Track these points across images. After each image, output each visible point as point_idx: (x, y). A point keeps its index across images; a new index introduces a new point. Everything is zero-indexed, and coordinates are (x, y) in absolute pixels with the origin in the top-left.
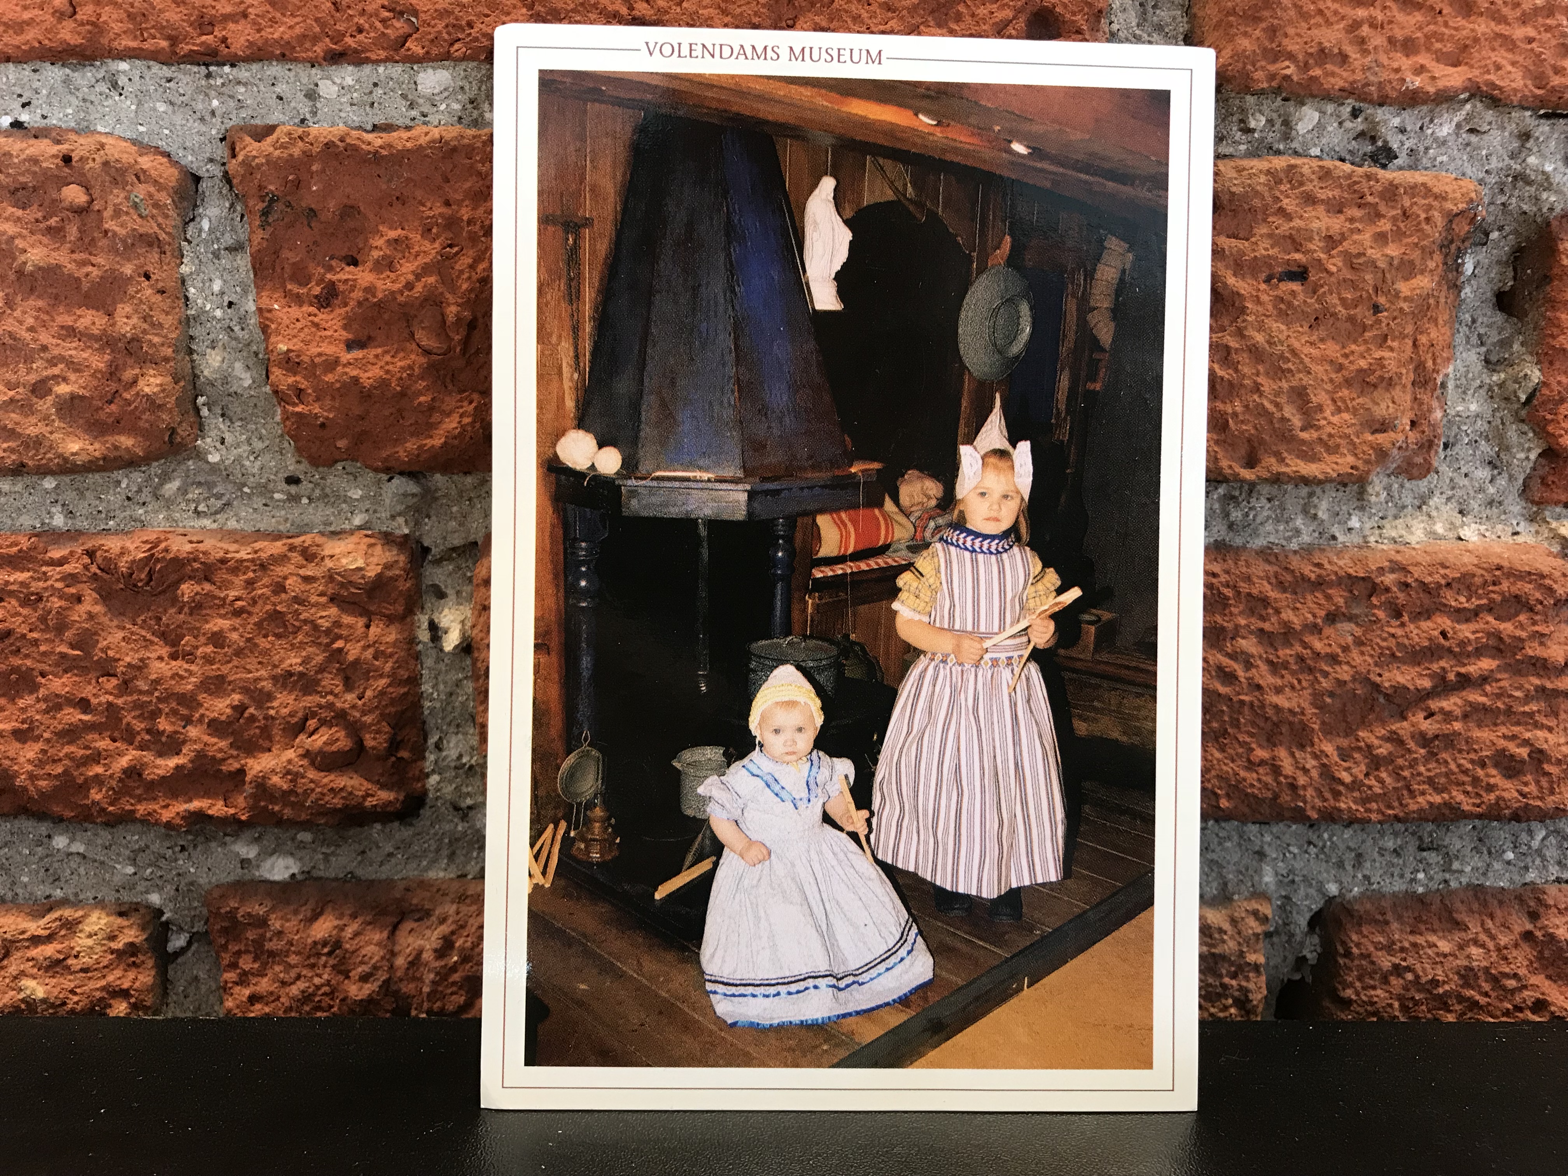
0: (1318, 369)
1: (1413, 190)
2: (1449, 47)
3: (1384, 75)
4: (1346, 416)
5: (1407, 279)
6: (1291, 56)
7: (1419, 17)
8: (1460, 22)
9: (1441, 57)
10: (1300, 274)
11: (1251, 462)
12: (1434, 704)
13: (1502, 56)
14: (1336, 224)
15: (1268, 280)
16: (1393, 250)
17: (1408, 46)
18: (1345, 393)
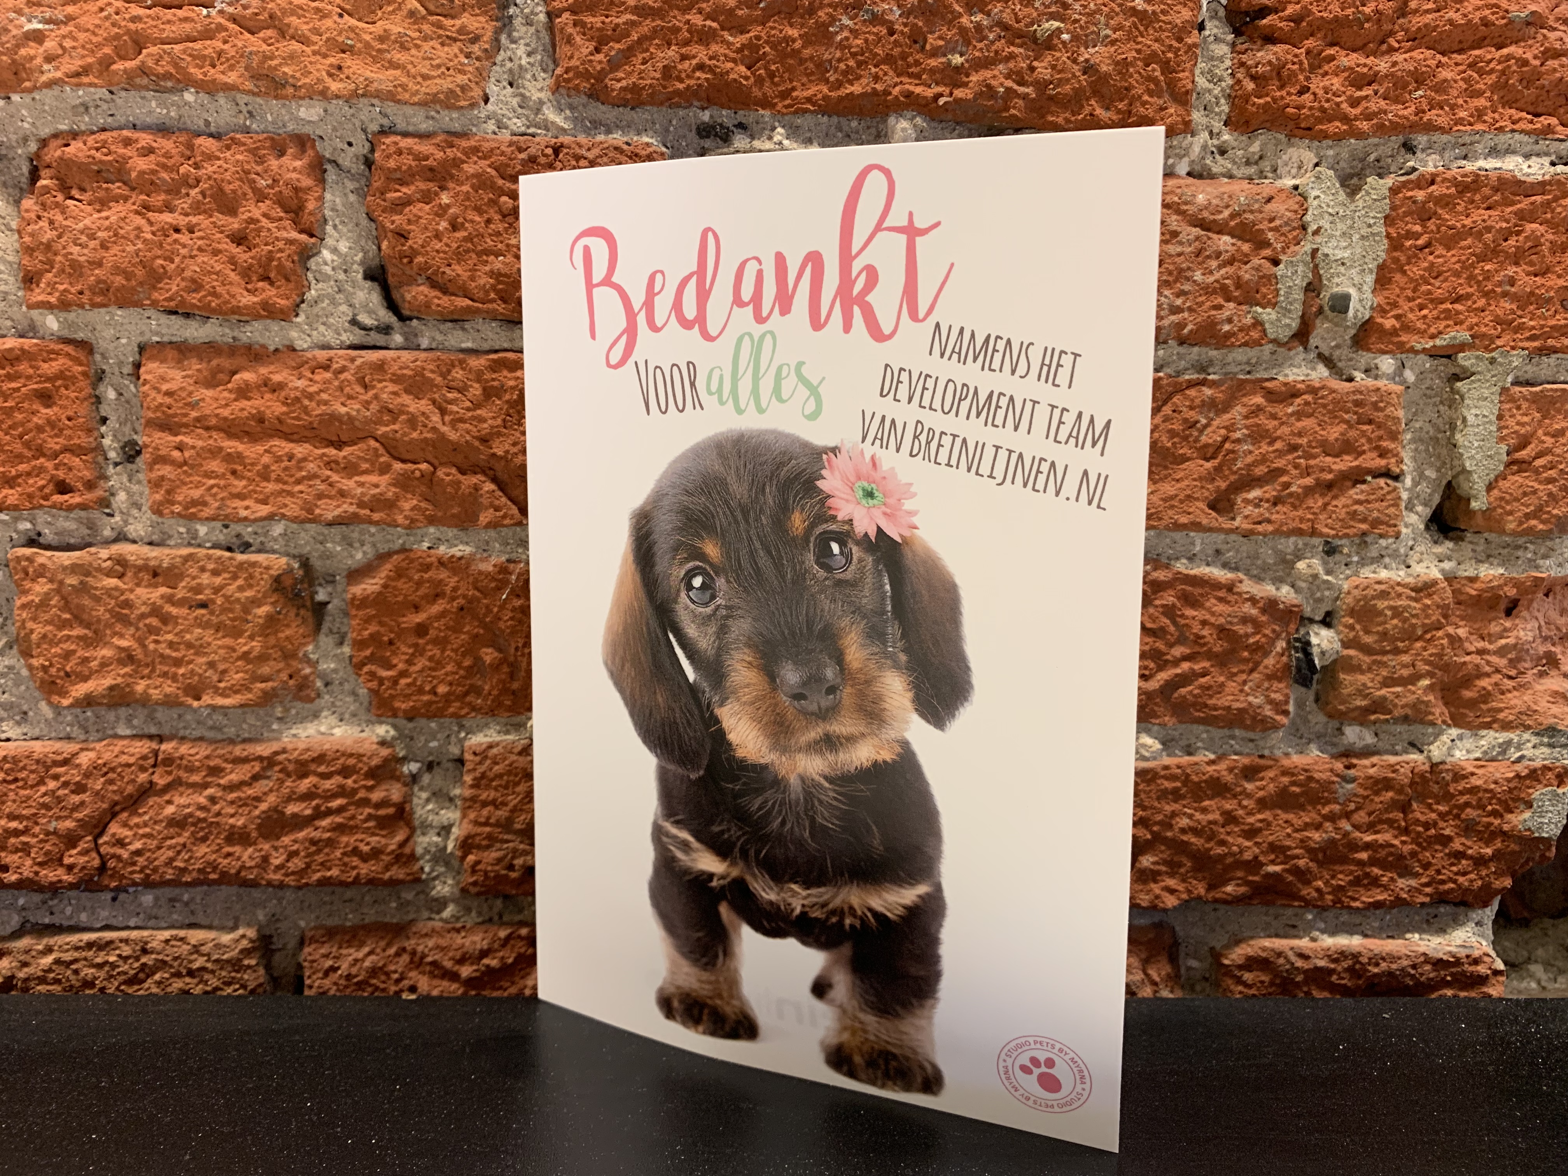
0: (222, 652)
1: (254, 564)
2: (261, 497)
3: (229, 511)
4: (241, 675)
5: (259, 607)
6: (179, 503)
7: (244, 483)
8: (264, 484)
9: (258, 501)
10: (203, 605)
11: (198, 698)
12: (318, 823)
13: (288, 500)
14: (218, 581)
15: (190, 608)
16: (249, 593)
17: (241, 496)
18: (239, 663)
